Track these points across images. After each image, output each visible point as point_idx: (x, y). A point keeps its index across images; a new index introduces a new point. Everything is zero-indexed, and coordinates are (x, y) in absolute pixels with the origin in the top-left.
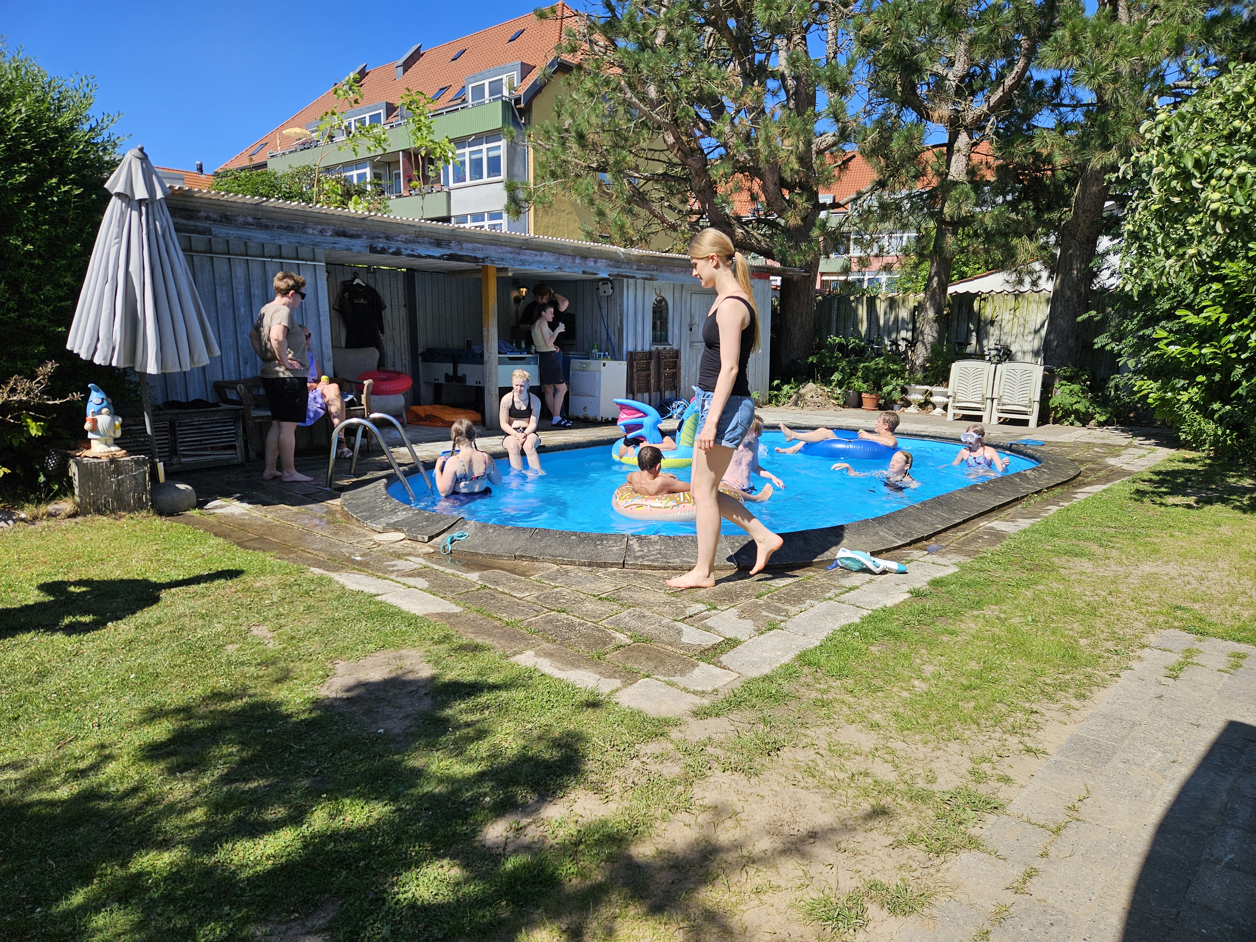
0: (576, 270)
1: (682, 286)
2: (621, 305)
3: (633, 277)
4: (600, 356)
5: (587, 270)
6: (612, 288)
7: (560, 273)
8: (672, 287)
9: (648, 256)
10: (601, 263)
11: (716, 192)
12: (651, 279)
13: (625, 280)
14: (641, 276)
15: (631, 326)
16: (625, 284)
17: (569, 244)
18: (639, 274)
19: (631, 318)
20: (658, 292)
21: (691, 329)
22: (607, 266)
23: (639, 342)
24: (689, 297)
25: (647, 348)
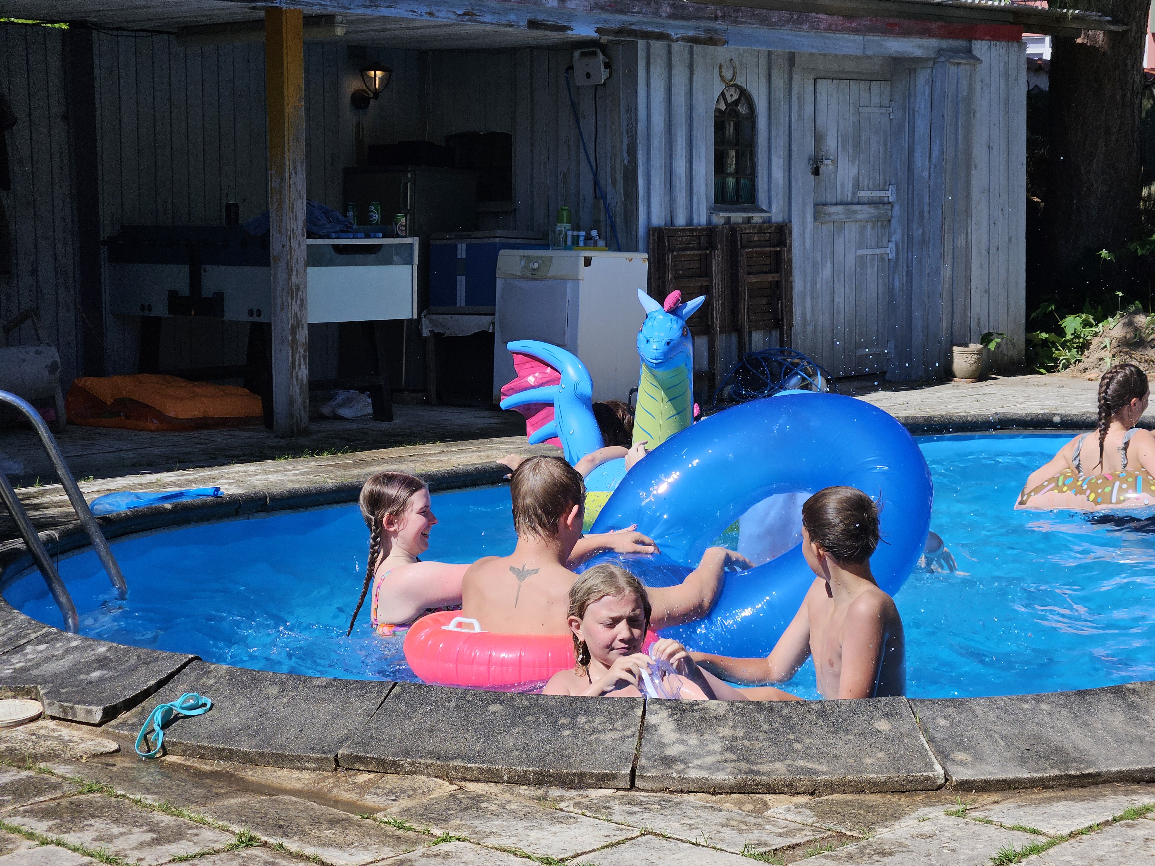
0: (512, 17)
1: (792, 58)
2: (632, 110)
3: (661, 37)
5: (540, 17)
6: (607, 66)
7: (470, 28)
8: (763, 61)
10: (577, 1)
12: (712, 41)
13: (641, 44)
14: (681, 33)
15: (658, 162)
16: (641, 54)
18: (676, 29)
19: (658, 142)
20: (729, 75)
21: (816, 172)
22: (592, 9)
23: (681, 201)
24: (810, 88)
25: (701, 218)
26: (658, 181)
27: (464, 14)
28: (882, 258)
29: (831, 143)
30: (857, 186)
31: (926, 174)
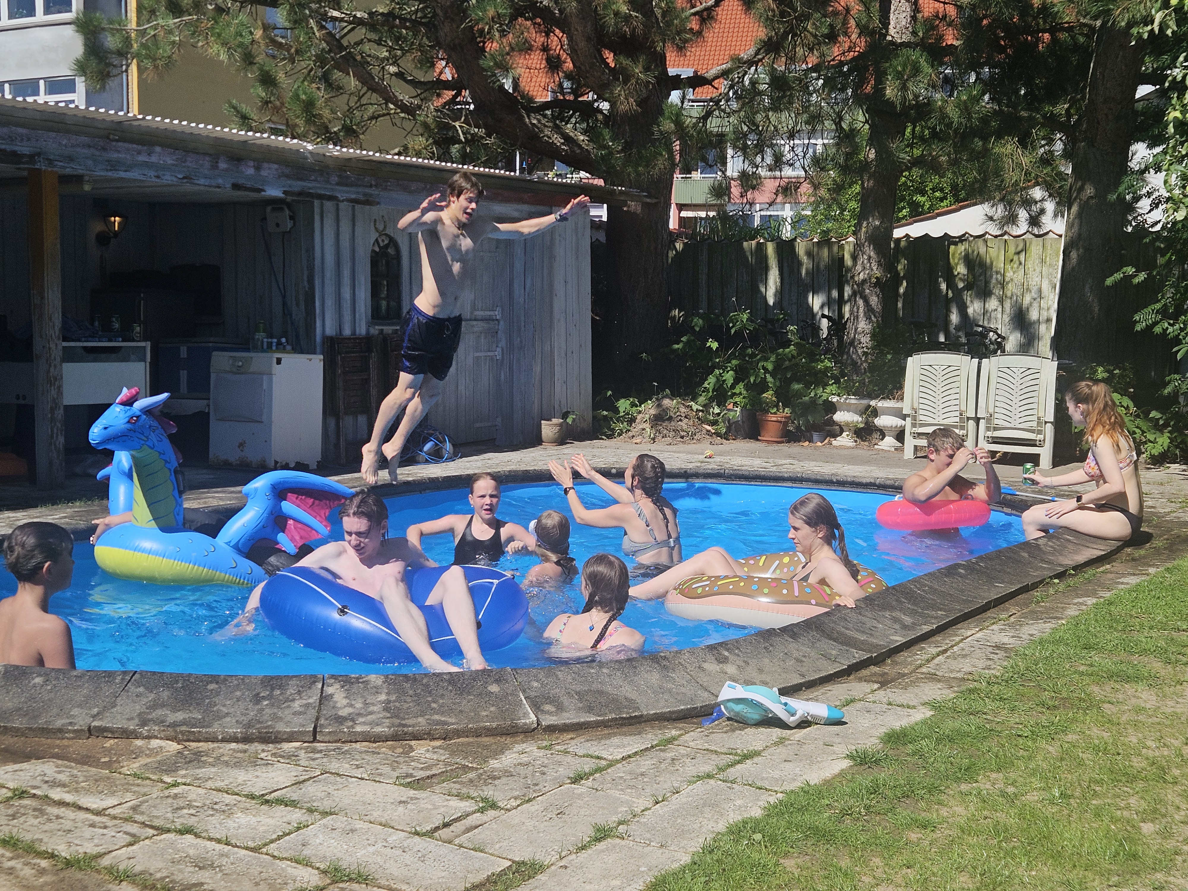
0: (220, 181)
2: (311, 250)
3: (331, 198)
4: (270, 345)
5: (241, 181)
6: (291, 218)
7: (188, 187)
9: (359, 160)
10: (269, 171)
11: (483, 49)
12: (368, 202)
13: (317, 203)
14: (346, 196)
15: (330, 288)
16: (317, 210)
17: (204, 133)
18: (342, 193)
19: (329, 274)
20: (381, 227)
22: (279, 177)
27: (184, 178)
28: (492, 359)
31: (522, 300)
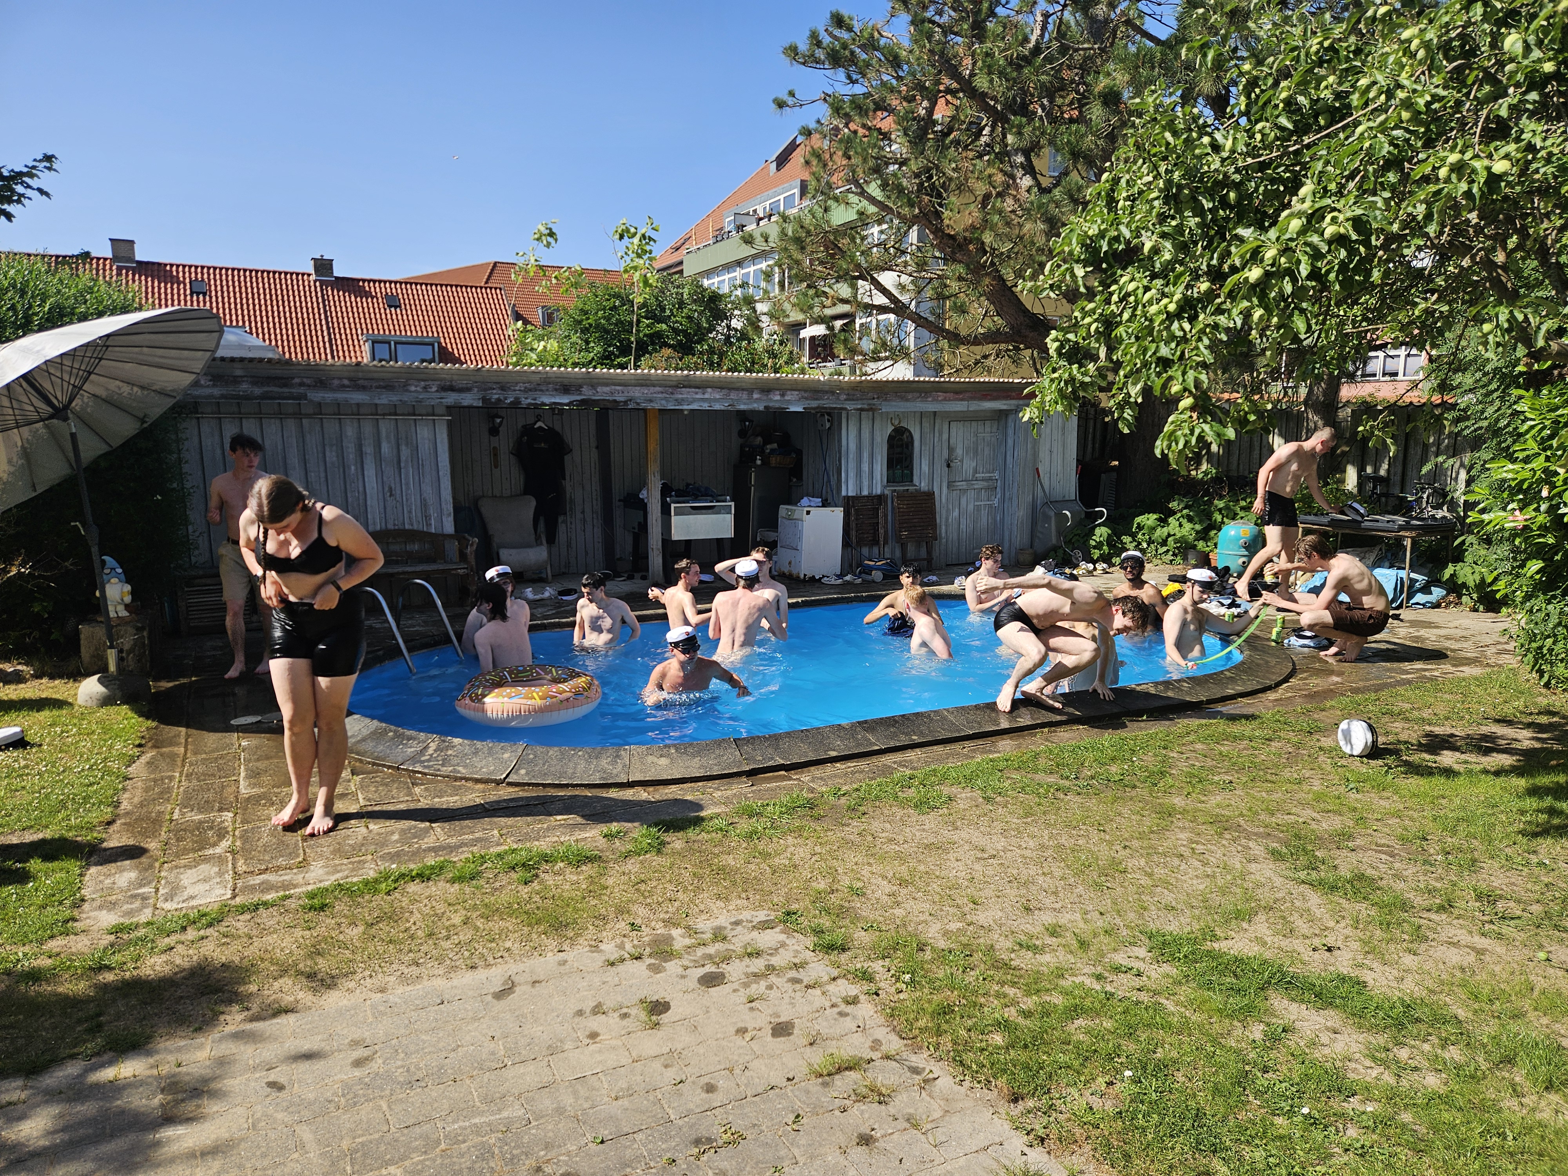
2: (840, 441)
19: (853, 456)
21: (948, 466)
23: (866, 483)
24: (946, 427)
25: (878, 490)
26: (852, 474)
28: (990, 506)
29: (959, 451)
30: (976, 471)
